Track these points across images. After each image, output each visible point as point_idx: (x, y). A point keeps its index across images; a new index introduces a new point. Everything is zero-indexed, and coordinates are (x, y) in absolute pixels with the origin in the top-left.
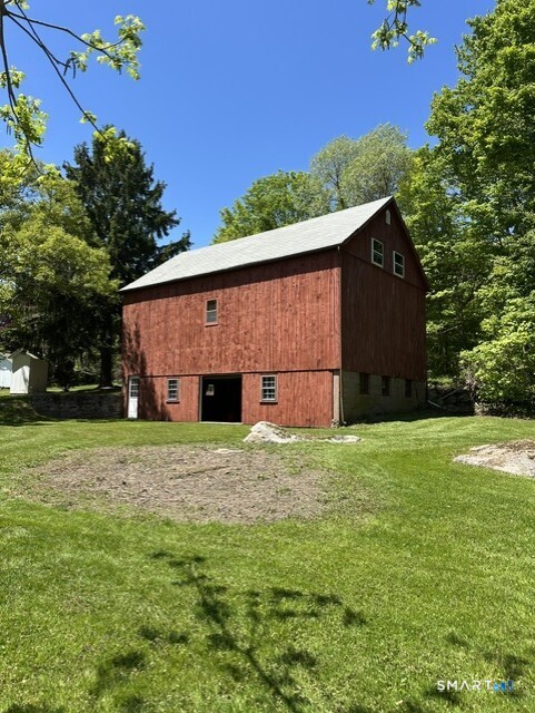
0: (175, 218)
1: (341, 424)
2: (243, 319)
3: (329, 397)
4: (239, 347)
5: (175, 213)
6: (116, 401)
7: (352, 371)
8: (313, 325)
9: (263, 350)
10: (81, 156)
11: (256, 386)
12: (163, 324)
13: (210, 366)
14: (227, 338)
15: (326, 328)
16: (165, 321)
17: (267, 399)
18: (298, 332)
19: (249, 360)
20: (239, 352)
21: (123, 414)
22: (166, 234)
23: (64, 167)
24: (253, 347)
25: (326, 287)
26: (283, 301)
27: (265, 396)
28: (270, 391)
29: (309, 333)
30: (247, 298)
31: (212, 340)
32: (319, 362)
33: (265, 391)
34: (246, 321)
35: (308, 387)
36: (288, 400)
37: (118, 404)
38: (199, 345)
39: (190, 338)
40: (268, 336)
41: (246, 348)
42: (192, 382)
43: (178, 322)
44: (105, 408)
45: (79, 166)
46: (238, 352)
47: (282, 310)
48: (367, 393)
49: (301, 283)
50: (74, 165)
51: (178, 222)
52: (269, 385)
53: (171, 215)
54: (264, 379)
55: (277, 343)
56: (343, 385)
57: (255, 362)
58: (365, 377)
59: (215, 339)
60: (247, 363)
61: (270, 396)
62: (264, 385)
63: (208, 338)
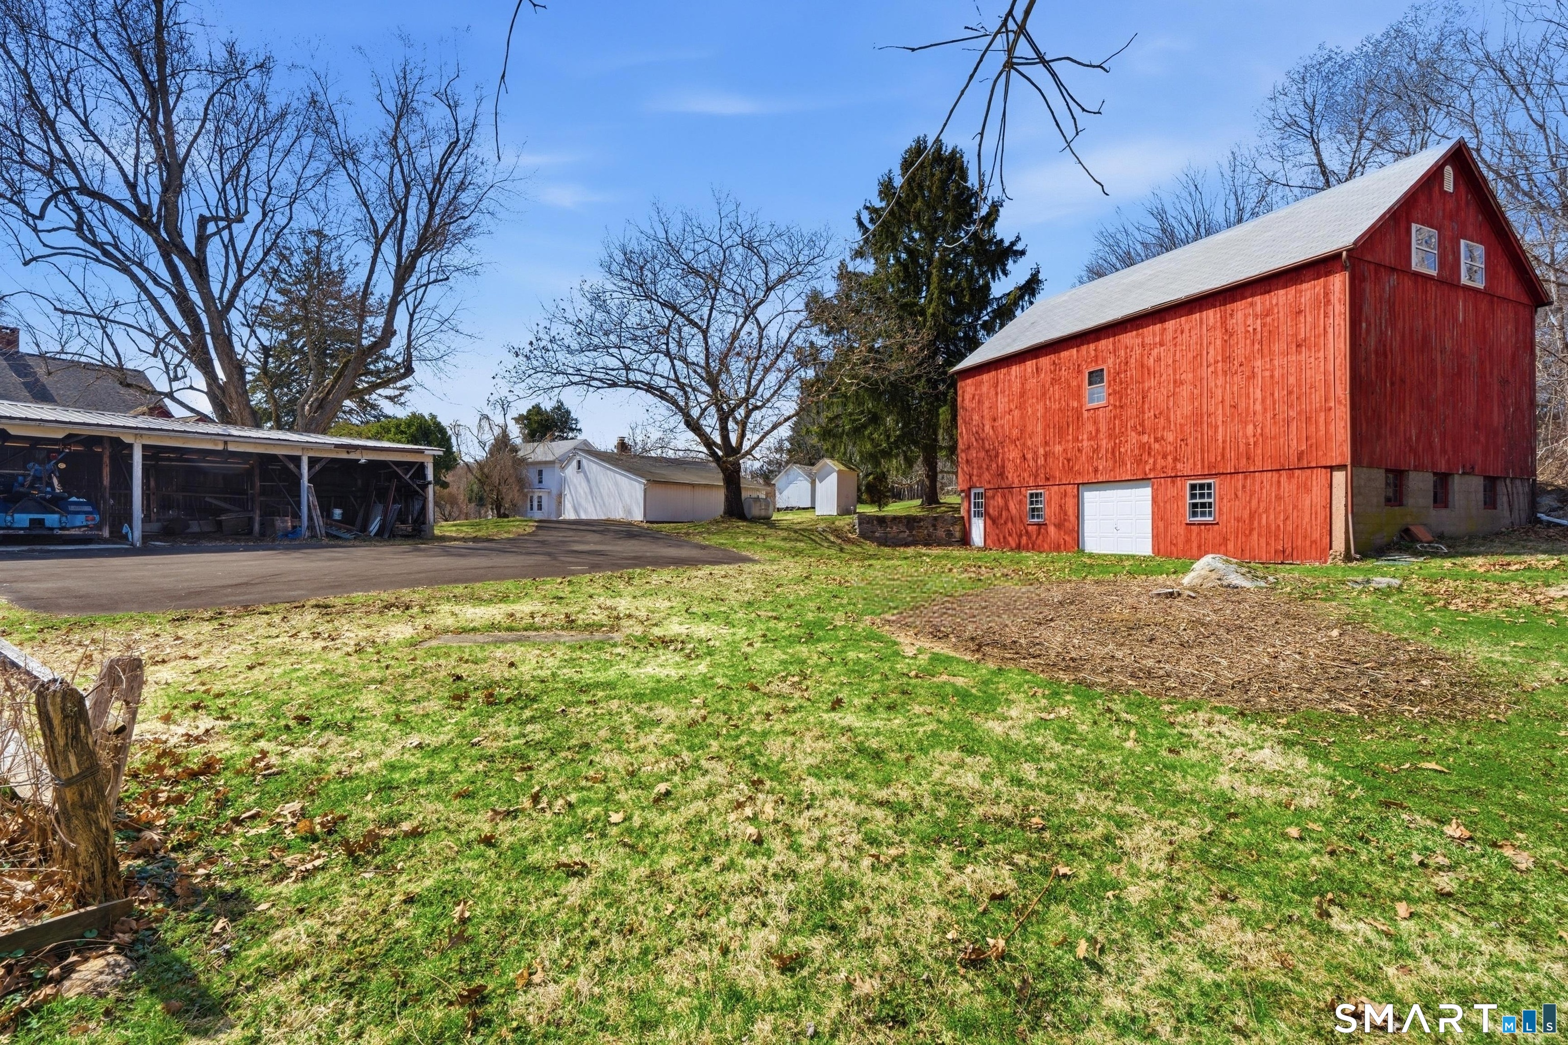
0: (1019, 247)
1: (1348, 558)
2: (1152, 395)
3: (1322, 514)
4: (1145, 438)
5: (1018, 238)
6: (953, 524)
7: (1370, 466)
8: (1290, 393)
9: (1191, 441)
10: (886, 189)
11: (1178, 498)
12: (1016, 413)
13: (1096, 470)
14: (1124, 425)
15: (1317, 398)
16: (1021, 407)
17: (1199, 519)
18: (1258, 407)
19: (1165, 457)
20: (1145, 448)
21: (965, 540)
22: (1006, 274)
23: (867, 208)
24: (1170, 437)
25: (1315, 326)
26: (1227, 359)
27: (1194, 514)
28: (1203, 505)
29: (1281, 408)
30: (1159, 359)
31: (1098, 431)
32: (1300, 456)
33: (1195, 506)
34: (1158, 397)
35: (1278, 498)
36: (1238, 520)
37: (958, 528)
38: (1076, 439)
39: (1062, 432)
40: (1197, 419)
41: (1156, 440)
42: (1066, 494)
43: (1040, 407)
44: (941, 533)
45: (883, 204)
46: (1142, 446)
47: (1225, 373)
48: (1401, 504)
49: (1263, 325)
50: (878, 204)
51: (1023, 253)
52: (1202, 496)
53: (1013, 244)
54: (1193, 487)
55: (1216, 427)
56: (1355, 491)
57: (1175, 460)
58: (1397, 477)
59: (1103, 428)
60: (1161, 462)
61: (1203, 514)
62: (1193, 496)
63: (1090, 427)
